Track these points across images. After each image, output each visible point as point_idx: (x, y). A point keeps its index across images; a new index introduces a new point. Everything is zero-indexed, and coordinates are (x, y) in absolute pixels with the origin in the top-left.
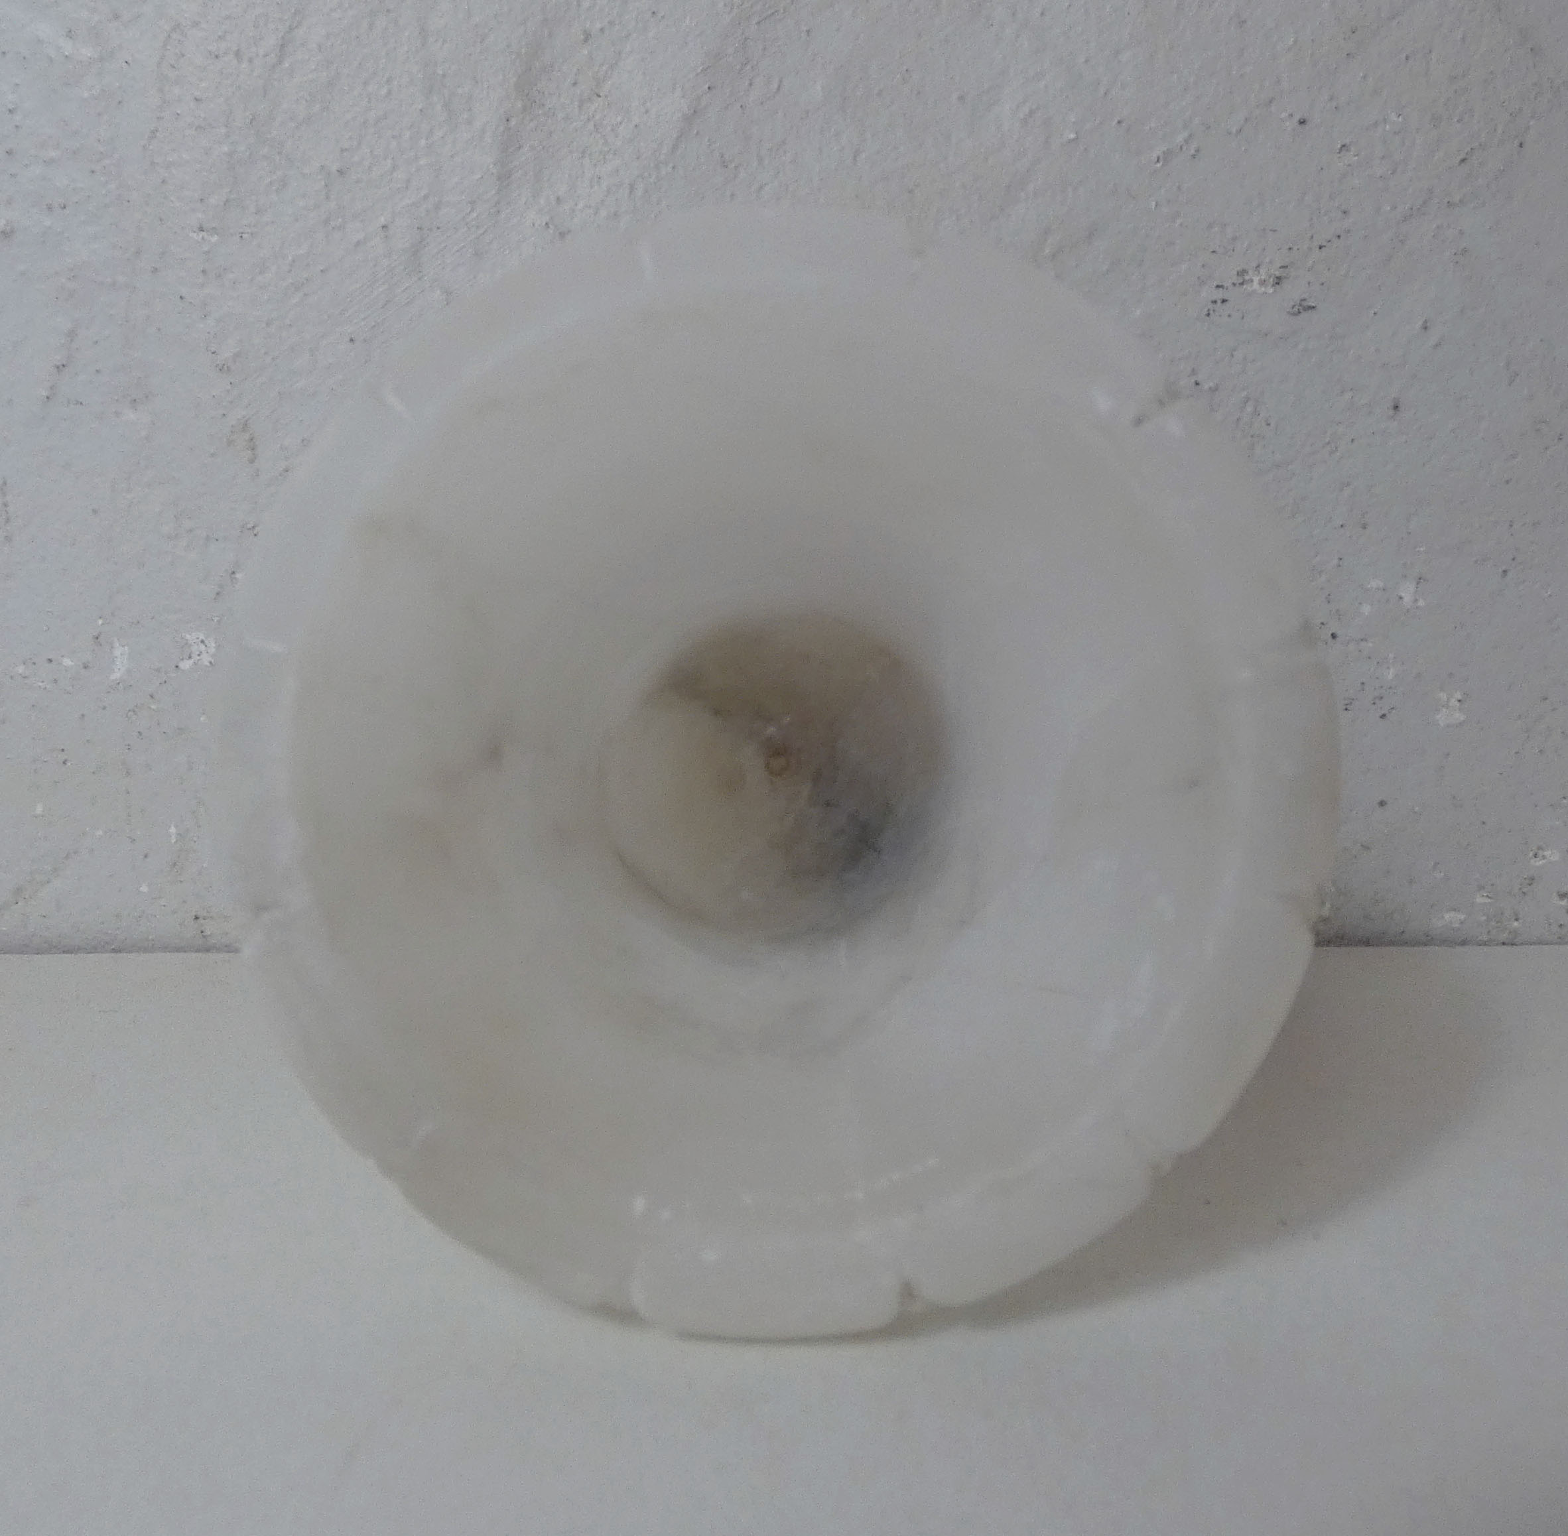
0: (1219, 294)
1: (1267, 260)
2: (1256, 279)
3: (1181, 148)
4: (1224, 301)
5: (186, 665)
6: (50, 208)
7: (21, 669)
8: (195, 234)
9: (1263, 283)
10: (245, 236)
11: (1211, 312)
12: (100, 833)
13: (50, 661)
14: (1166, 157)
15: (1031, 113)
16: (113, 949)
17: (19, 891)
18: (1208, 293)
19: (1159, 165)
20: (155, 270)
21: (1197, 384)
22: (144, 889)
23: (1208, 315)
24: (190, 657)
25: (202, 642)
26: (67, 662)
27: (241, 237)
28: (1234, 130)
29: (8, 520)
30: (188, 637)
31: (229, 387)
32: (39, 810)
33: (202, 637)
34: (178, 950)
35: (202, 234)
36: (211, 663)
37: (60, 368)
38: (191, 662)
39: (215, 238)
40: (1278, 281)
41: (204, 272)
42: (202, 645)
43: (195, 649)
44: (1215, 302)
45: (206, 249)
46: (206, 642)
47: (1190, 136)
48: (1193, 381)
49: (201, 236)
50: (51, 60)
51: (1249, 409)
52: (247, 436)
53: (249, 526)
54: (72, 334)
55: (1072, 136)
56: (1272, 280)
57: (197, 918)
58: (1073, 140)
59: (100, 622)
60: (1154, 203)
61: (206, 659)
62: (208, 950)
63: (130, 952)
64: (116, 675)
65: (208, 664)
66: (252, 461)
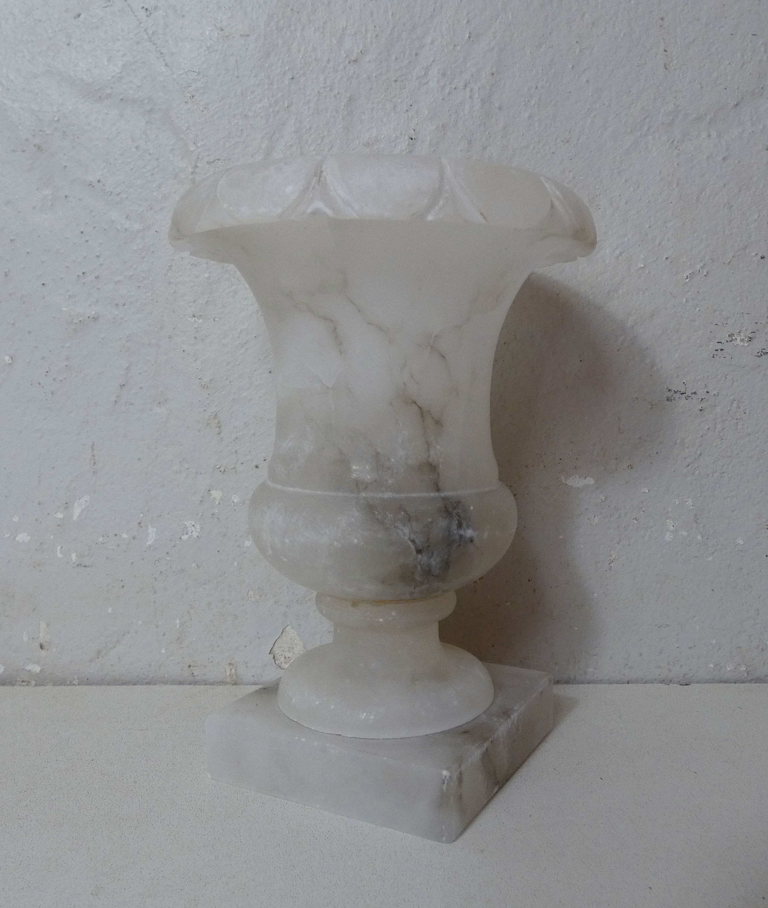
0: (720, 346)
1: (744, 329)
2: (739, 339)
3: (699, 271)
4: (722, 350)
5: (185, 537)
6: (117, 305)
7: (101, 539)
8: (190, 319)
9: (742, 340)
10: (216, 319)
11: (715, 356)
12: (141, 623)
13: (116, 535)
14: (691, 276)
15: (621, 254)
16: (147, 682)
17: (99, 652)
18: (713, 345)
19: (687, 280)
20: (170, 337)
21: (708, 392)
22: (163, 651)
23: (713, 357)
24: (187, 534)
25: (193, 525)
26: (124, 536)
27: (214, 320)
28: (727, 262)
29: (95, 463)
30: (186, 523)
31: (207, 396)
32: (110, 611)
33: (193, 523)
34: (181, 683)
35: (194, 318)
36: (197, 536)
37: (122, 386)
38: (187, 536)
39: (201, 321)
40: (750, 339)
41: (195, 338)
42: (193, 527)
43: (189, 529)
44: (717, 350)
45: (196, 326)
46: (195, 526)
47: (704, 265)
48: (706, 391)
49: (193, 319)
50: (118, 230)
51: (735, 405)
52: (217, 421)
53: (217, 467)
54: (128, 369)
55: (642, 266)
56: (747, 339)
57: (190, 666)
58: (643, 267)
59: (141, 515)
60: (685, 300)
61: (195, 535)
62: (196, 683)
63: (155, 684)
64: (149, 543)
65: (197, 537)
66: (219, 434)
